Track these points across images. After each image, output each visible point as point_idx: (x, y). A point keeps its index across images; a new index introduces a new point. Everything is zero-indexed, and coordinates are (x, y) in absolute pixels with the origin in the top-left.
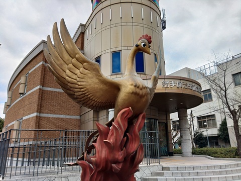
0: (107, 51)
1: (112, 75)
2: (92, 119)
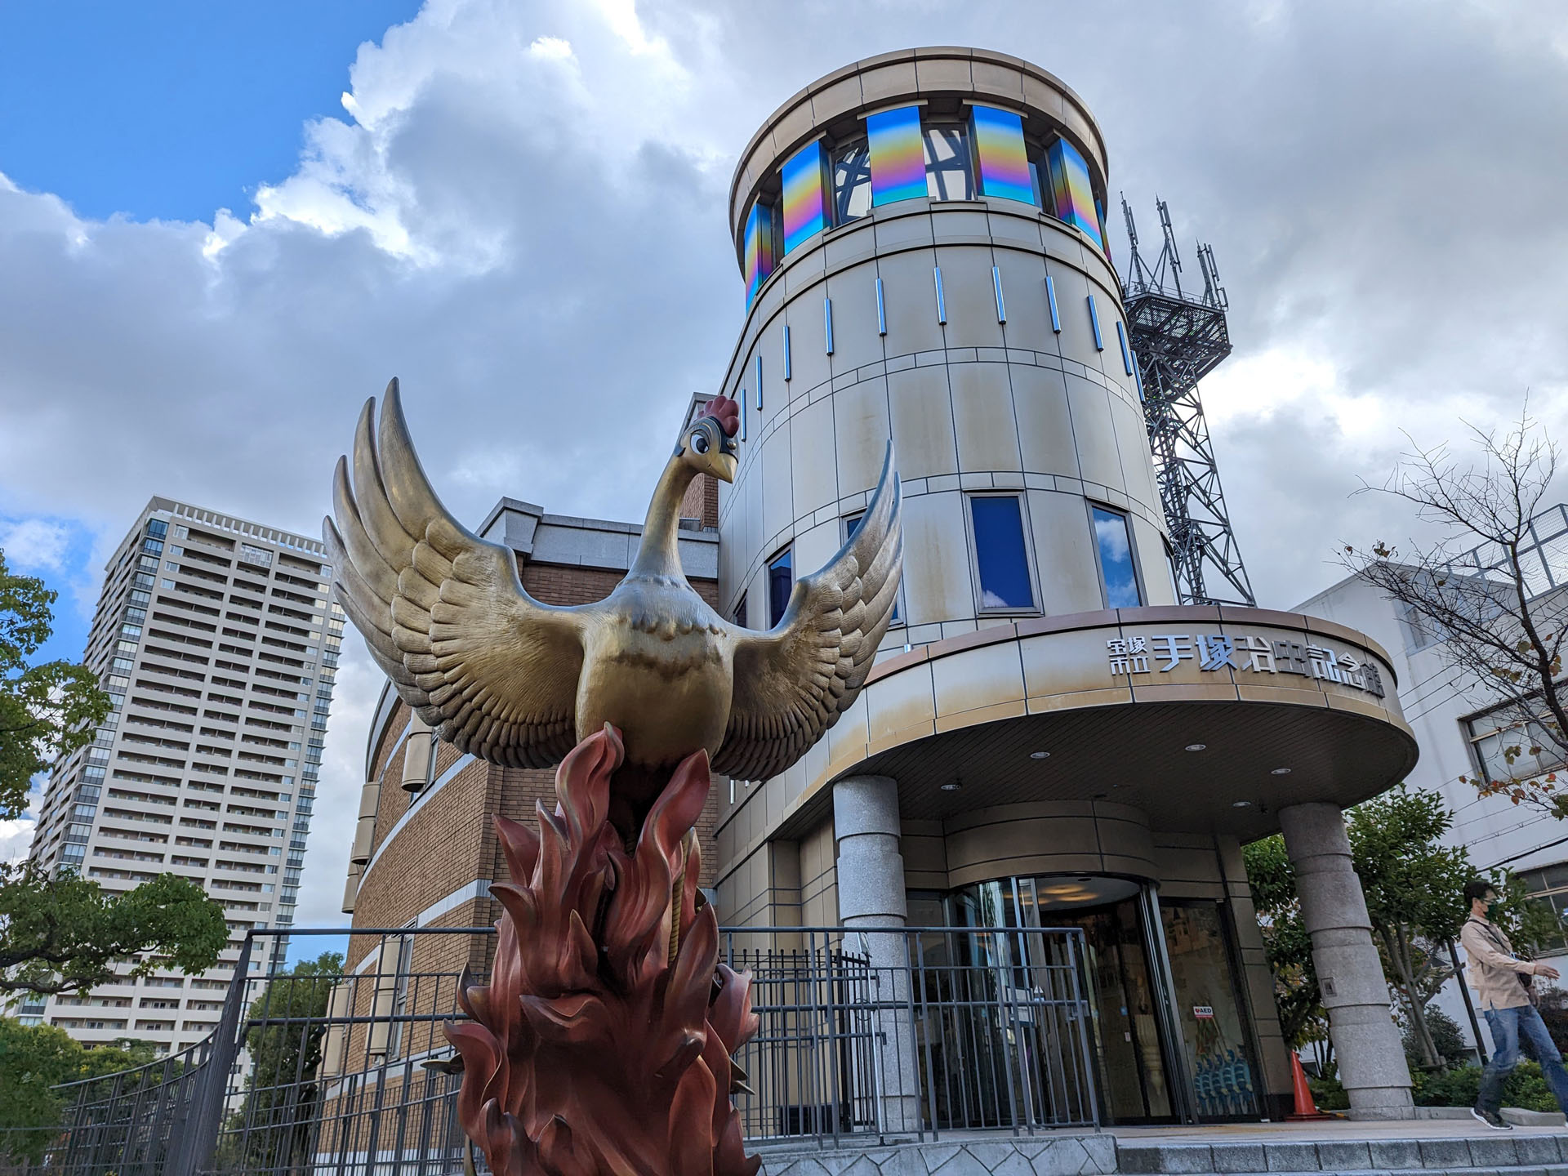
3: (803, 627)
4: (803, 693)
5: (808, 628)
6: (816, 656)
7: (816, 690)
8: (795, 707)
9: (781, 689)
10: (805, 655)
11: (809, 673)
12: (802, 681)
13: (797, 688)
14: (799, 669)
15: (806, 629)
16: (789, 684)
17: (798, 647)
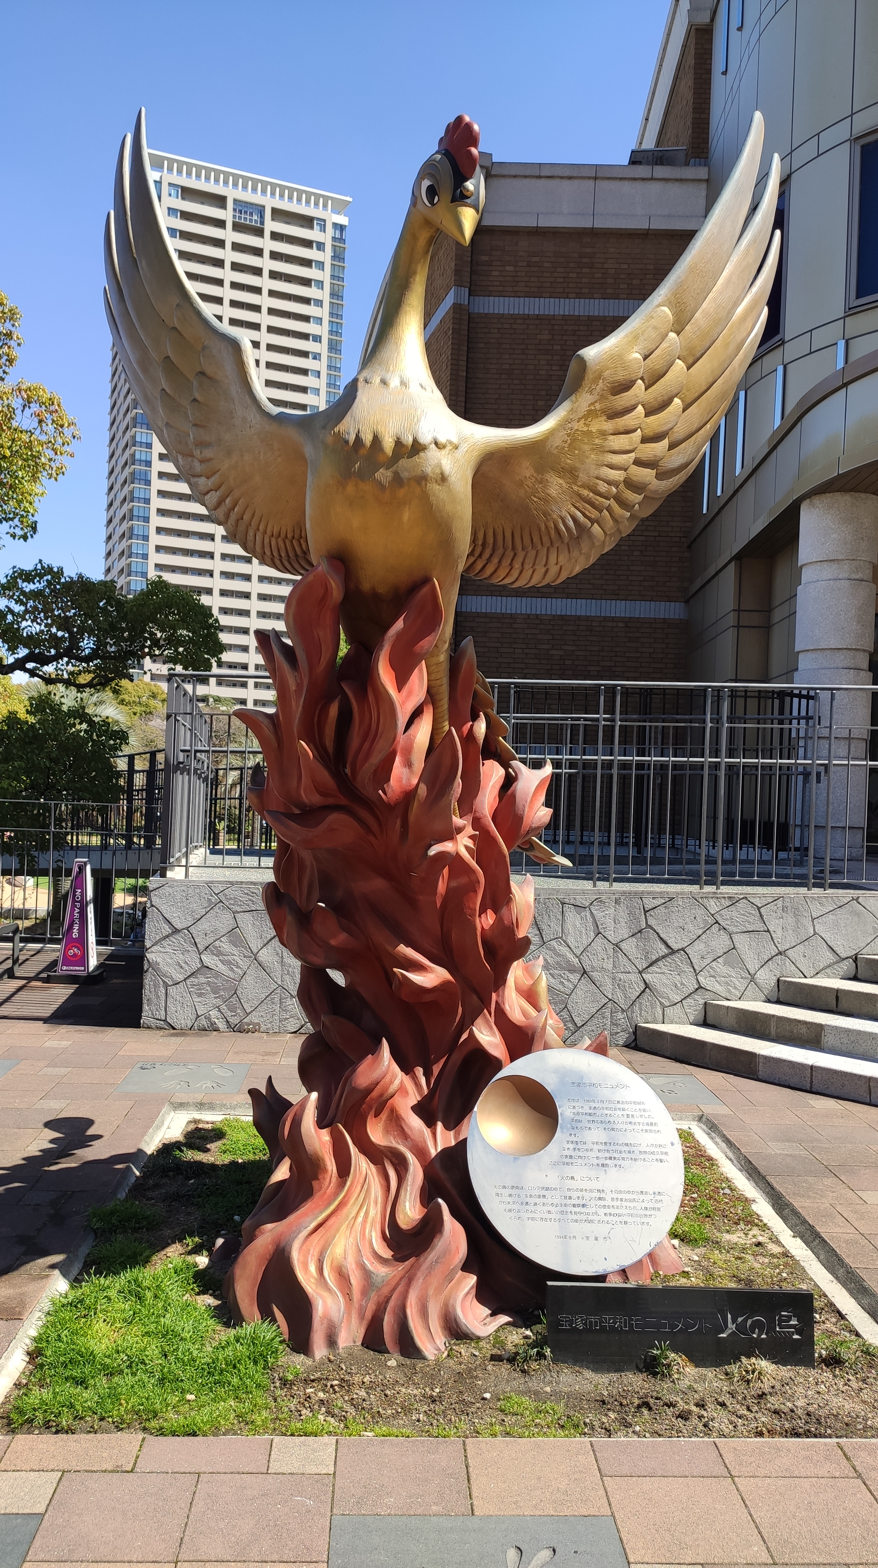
0: (827, 140)
1: (851, 311)
2: (731, 619)
3: (580, 415)
4: (585, 492)
5: (591, 414)
6: (602, 447)
7: (603, 487)
8: (573, 509)
9: (553, 491)
10: (586, 447)
11: (593, 467)
12: (583, 477)
13: (575, 488)
14: (577, 465)
15: (585, 417)
16: (564, 485)
17: (574, 440)
